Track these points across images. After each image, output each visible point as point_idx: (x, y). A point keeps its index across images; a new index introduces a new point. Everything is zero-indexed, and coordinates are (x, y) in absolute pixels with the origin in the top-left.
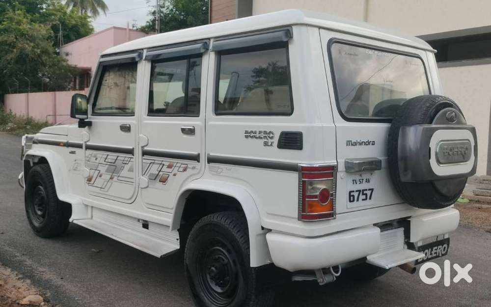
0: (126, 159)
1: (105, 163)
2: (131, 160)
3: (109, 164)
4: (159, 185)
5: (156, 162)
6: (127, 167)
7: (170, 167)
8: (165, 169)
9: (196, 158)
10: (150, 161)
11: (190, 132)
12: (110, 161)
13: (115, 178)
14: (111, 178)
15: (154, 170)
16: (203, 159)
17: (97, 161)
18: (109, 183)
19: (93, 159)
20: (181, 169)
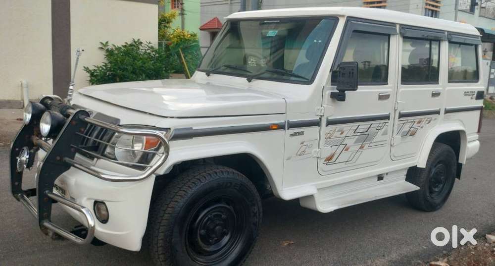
0: (381, 125)
1: (355, 134)
2: (387, 124)
3: (359, 134)
4: (409, 138)
5: (409, 121)
6: (380, 132)
7: (419, 122)
8: (416, 125)
9: (438, 112)
10: (403, 122)
11: (435, 95)
12: (361, 131)
13: (366, 146)
14: (362, 147)
15: (406, 128)
16: (442, 112)
17: (344, 135)
18: (358, 154)
19: (337, 134)
20: (427, 122)
